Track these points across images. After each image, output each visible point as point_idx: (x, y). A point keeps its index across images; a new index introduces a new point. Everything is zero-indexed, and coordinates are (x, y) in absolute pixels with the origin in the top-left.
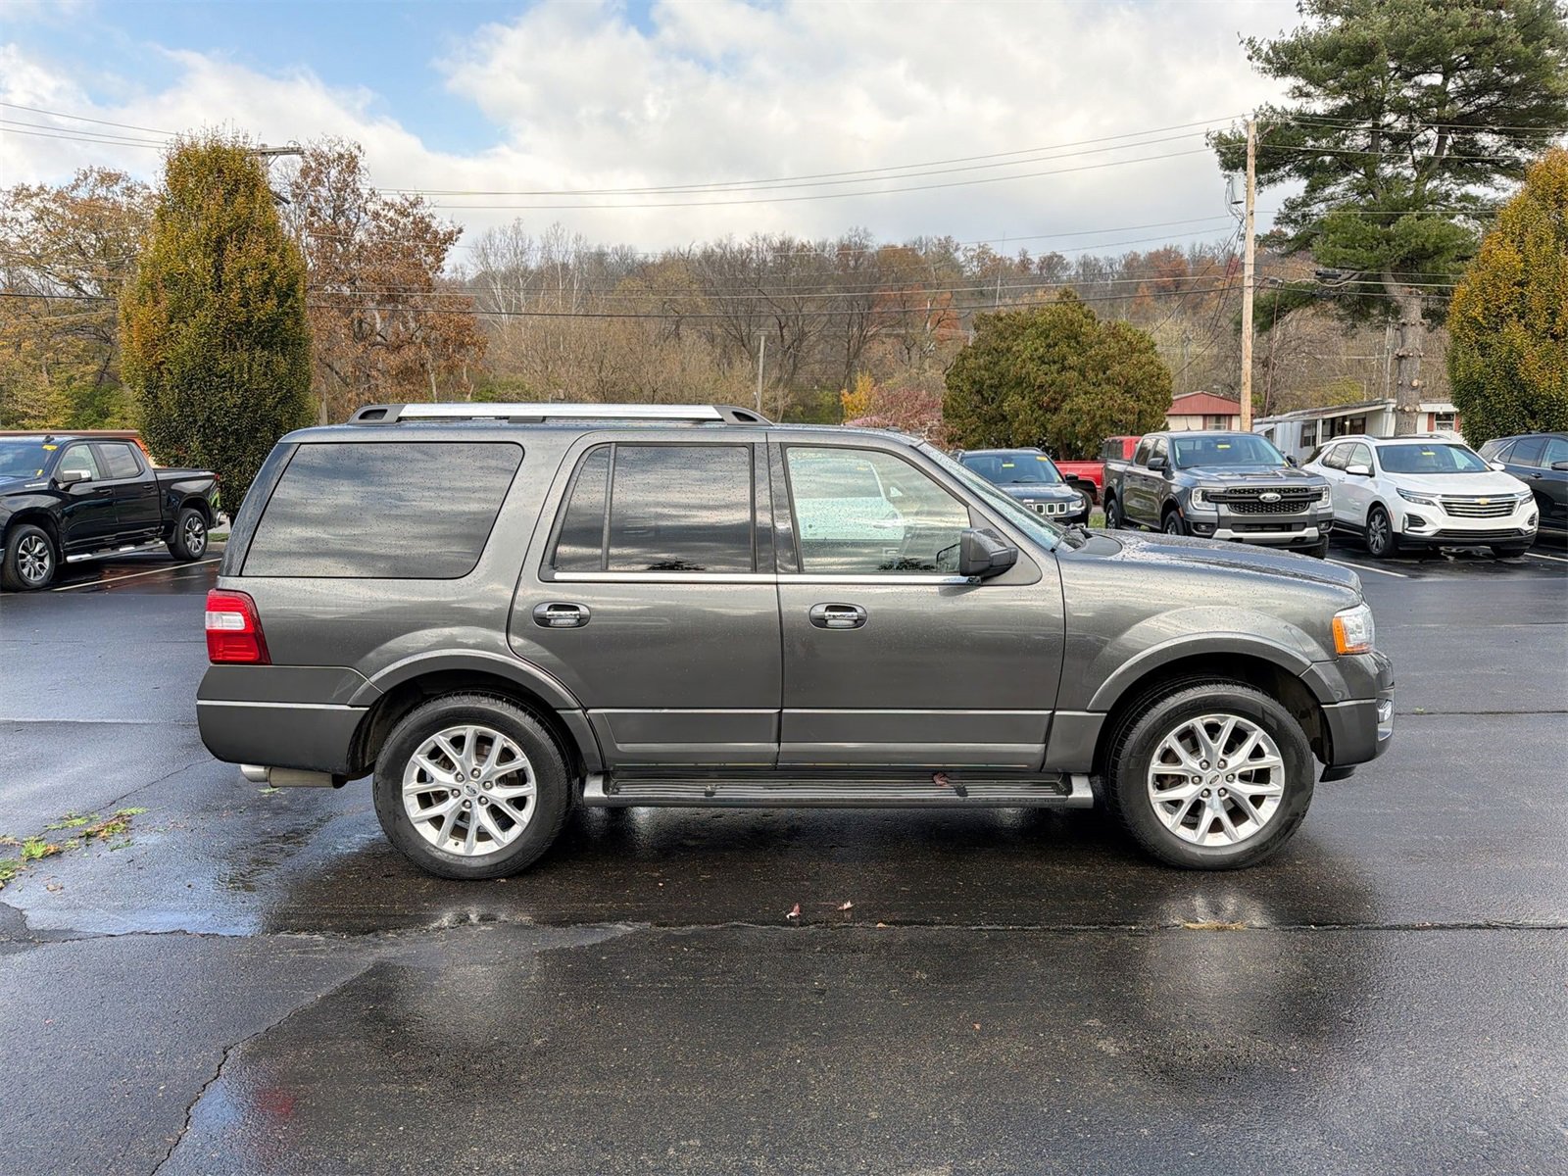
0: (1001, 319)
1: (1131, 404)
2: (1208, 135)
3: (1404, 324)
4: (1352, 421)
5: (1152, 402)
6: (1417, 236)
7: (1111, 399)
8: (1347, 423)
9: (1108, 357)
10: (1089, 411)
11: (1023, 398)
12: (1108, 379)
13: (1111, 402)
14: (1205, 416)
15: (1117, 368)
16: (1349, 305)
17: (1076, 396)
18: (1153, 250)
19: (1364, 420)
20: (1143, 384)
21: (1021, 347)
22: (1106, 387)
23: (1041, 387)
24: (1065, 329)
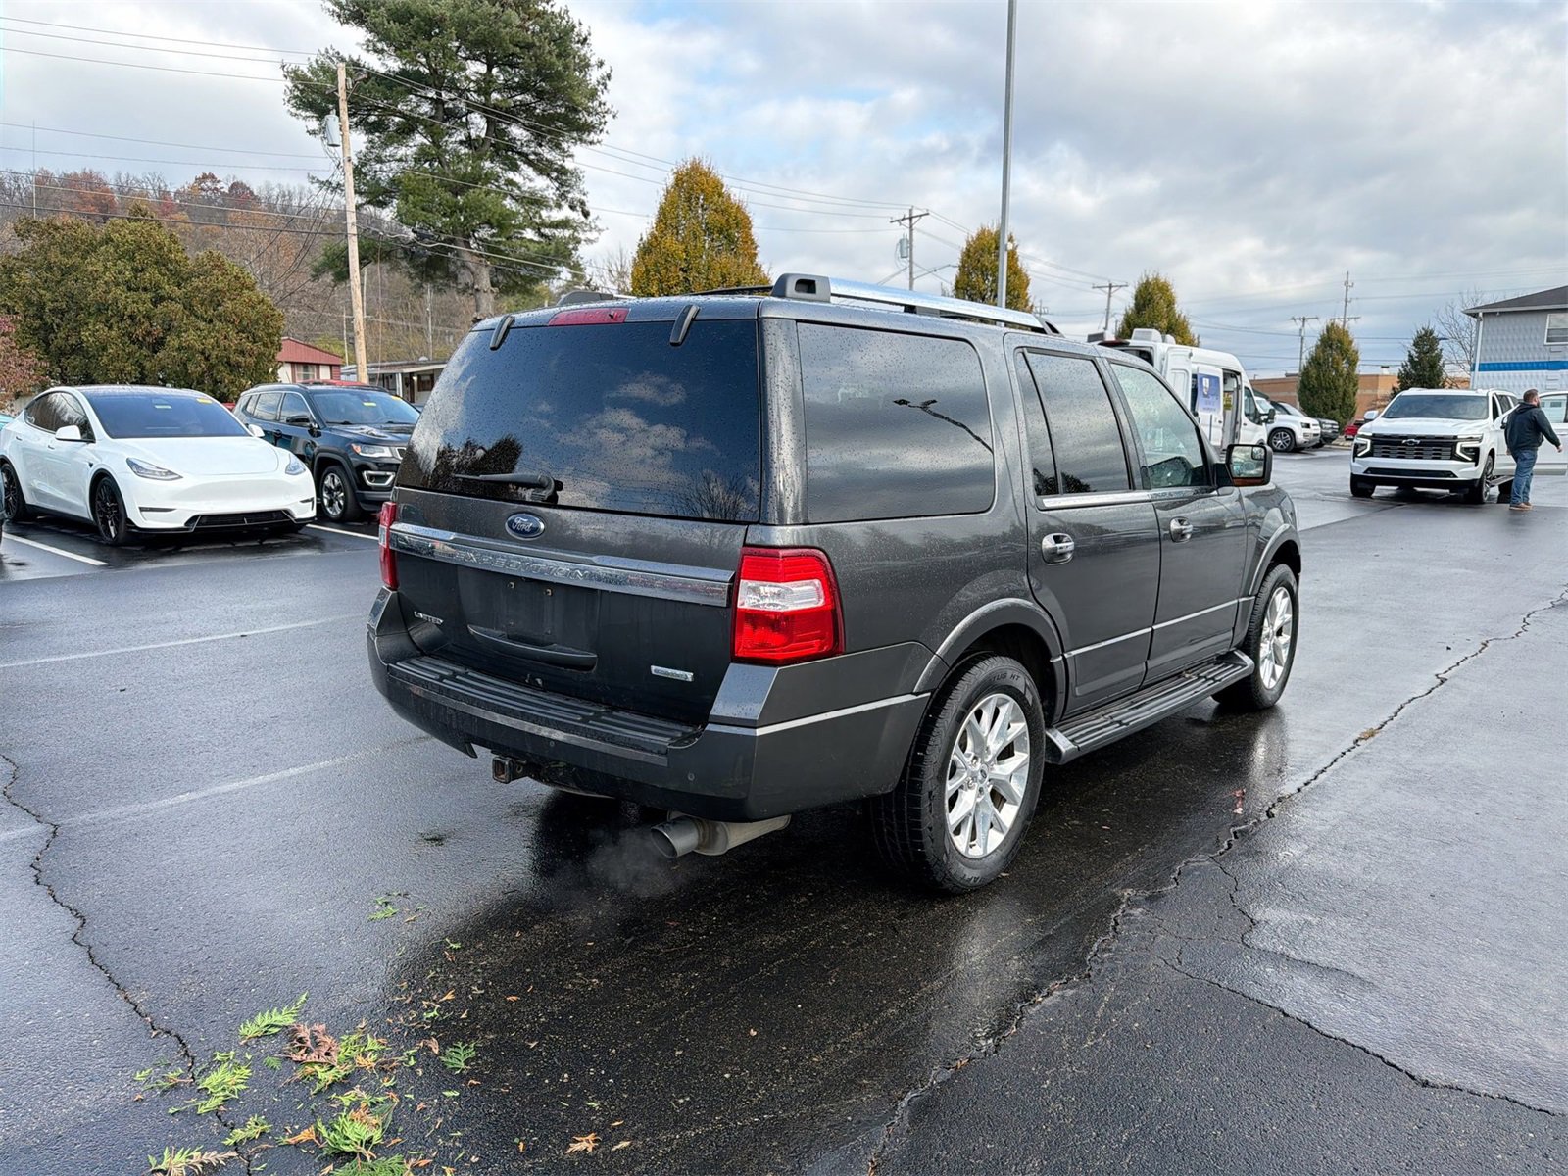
0: (56, 229)
1: (248, 345)
2: (283, 66)
3: (477, 290)
4: (419, 377)
5: (270, 345)
6: (485, 211)
7: (226, 338)
8: (415, 379)
9: (218, 291)
10: (203, 349)
11: (110, 328)
12: (220, 315)
13: (227, 343)
14: (293, 363)
15: (229, 304)
16: (418, 266)
17: (185, 332)
18: (70, 172)
19: (432, 376)
20: (258, 324)
21: (99, 267)
22: (218, 325)
23: (132, 317)
24: (154, 253)
